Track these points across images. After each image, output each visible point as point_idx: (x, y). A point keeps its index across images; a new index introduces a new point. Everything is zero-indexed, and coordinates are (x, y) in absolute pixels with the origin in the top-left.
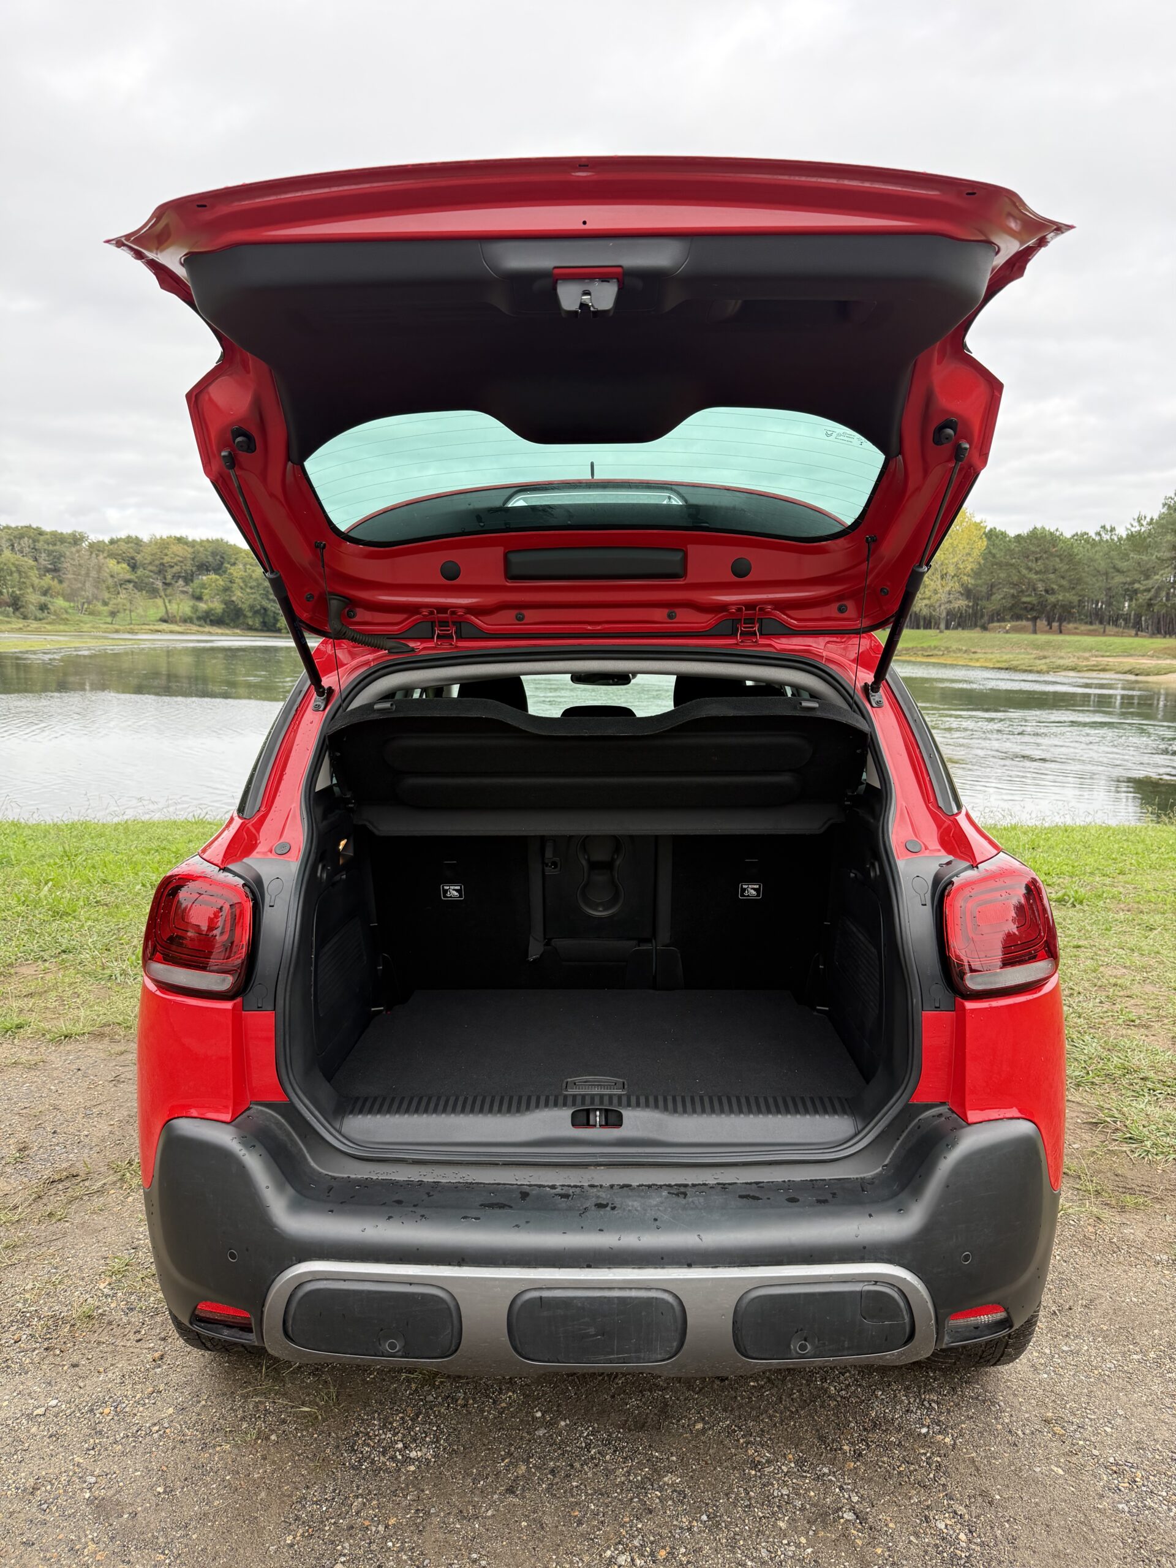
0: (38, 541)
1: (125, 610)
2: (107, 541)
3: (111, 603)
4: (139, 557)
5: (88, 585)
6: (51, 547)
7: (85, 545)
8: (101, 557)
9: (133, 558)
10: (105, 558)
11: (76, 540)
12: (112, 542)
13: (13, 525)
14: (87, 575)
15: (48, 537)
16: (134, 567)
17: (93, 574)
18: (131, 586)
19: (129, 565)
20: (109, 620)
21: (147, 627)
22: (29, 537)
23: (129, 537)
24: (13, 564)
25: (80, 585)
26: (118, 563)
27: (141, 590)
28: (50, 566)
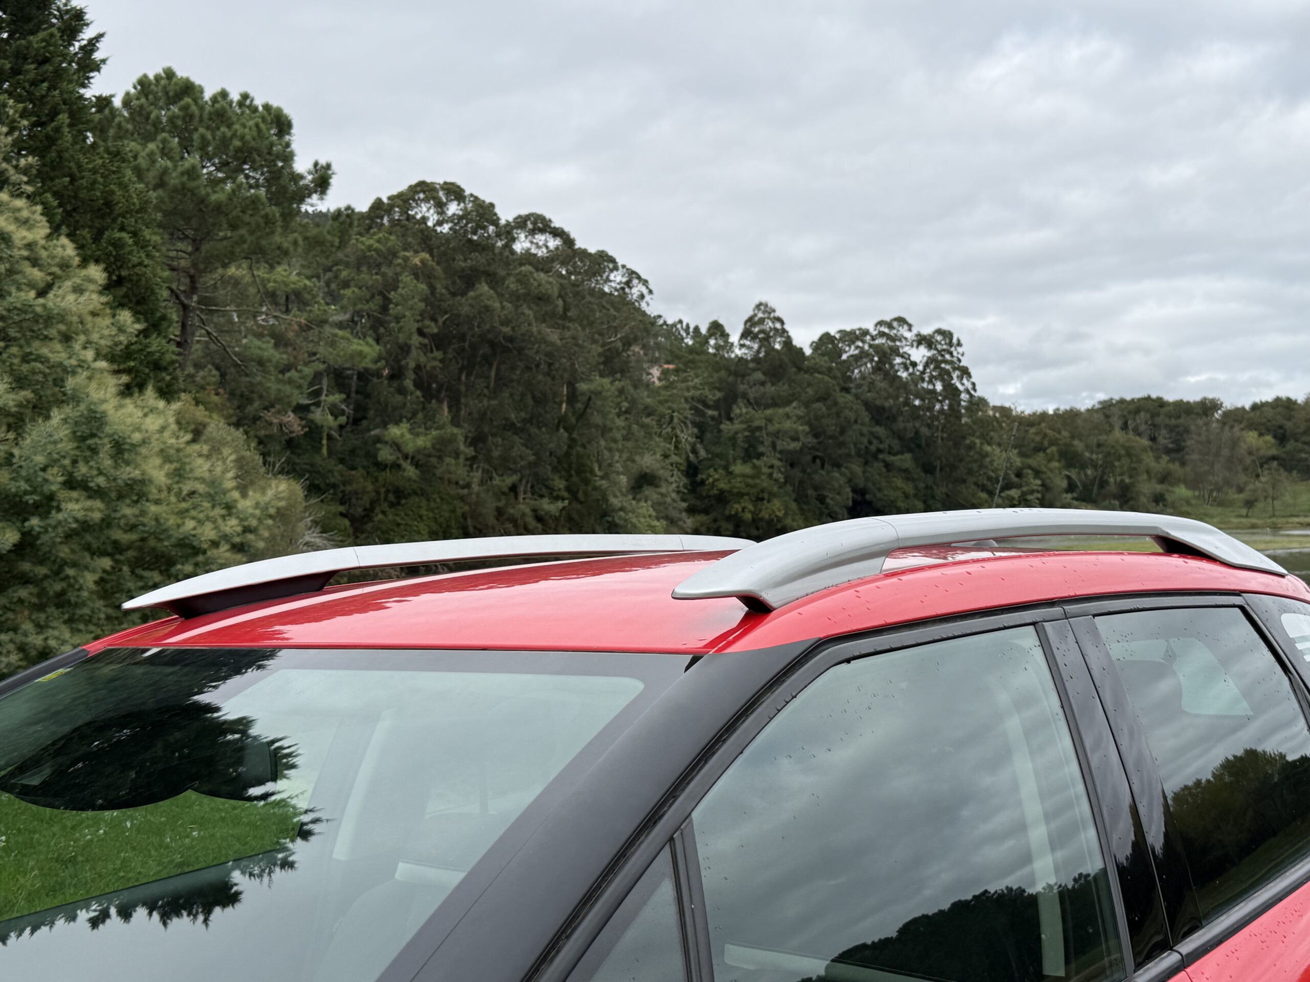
0: (1158, 415)
1: (1266, 498)
2: (1247, 407)
3: (1248, 488)
4: (1289, 425)
5: (1217, 467)
6: (1173, 422)
7: (1218, 415)
8: (1236, 429)
9: (1281, 427)
10: (1242, 429)
11: (1207, 407)
12: (1255, 407)
13: (1128, 398)
14: (1218, 454)
15: (1171, 408)
16: (1282, 438)
17: (1226, 452)
18: (1275, 464)
19: (1275, 437)
20: (1244, 511)
21: (1296, 520)
22: (1148, 411)
23: (1278, 400)
24: (1123, 446)
25: (1206, 468)
26: (1261, 435)
27: (1289, 470)
28: (1171, 446)
